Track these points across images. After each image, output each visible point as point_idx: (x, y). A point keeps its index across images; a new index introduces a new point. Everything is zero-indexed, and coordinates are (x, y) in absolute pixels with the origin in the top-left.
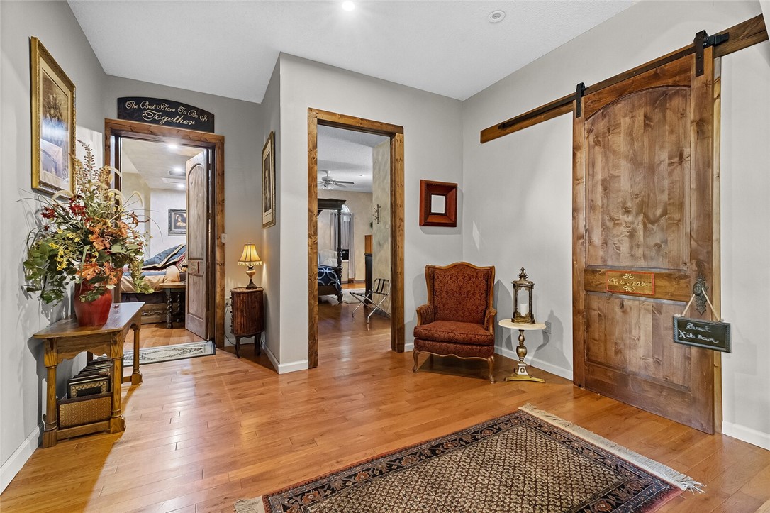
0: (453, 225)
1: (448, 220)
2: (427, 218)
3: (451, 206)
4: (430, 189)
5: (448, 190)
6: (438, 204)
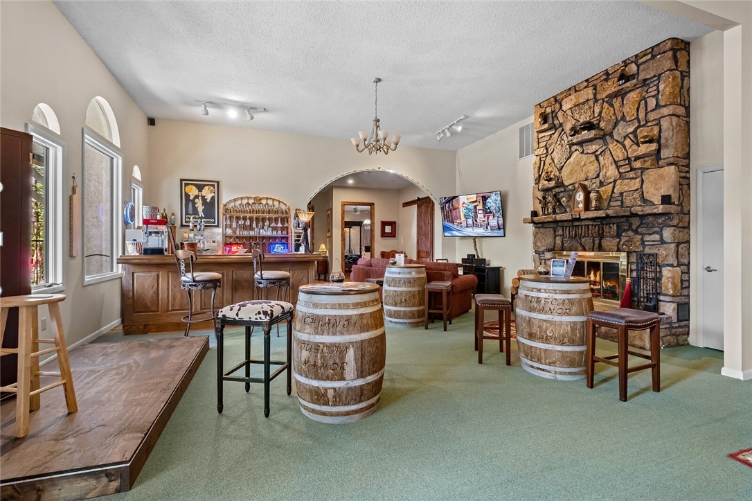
0: (395, 236)
1: (393, 235)
2: (384, 234)
3: (394, 230)
4: (384, 224)
5: (393, 224)
6: (388, 229)
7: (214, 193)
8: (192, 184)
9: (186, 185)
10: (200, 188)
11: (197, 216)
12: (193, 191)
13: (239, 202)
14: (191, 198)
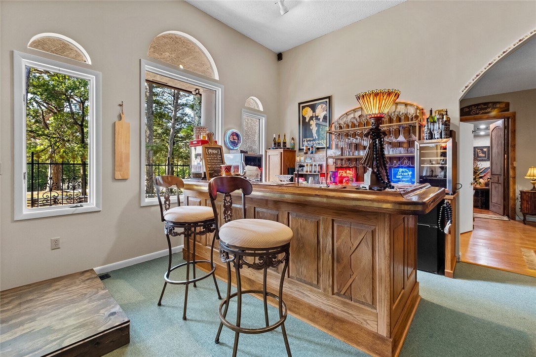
7: (327, 111)
8: (307, 106)
9: (303, 107)
10: (313, 108)
11: (312, 139)
12: (308, 113)
13: (352, 116)
14: (307, 120)
